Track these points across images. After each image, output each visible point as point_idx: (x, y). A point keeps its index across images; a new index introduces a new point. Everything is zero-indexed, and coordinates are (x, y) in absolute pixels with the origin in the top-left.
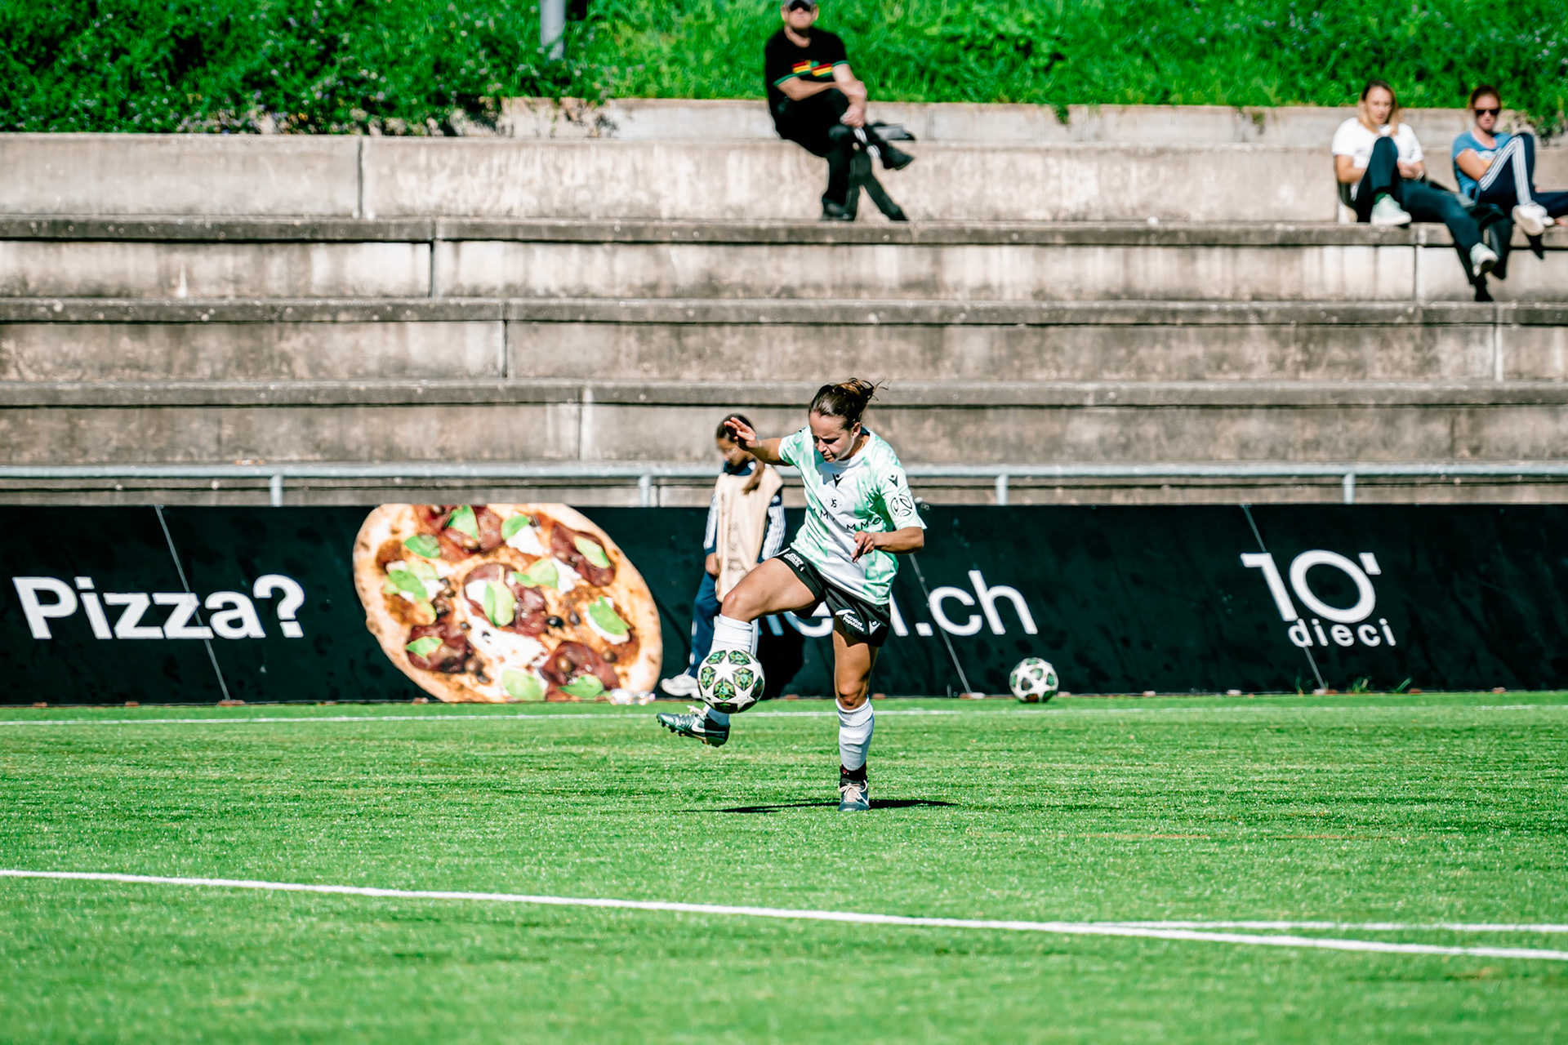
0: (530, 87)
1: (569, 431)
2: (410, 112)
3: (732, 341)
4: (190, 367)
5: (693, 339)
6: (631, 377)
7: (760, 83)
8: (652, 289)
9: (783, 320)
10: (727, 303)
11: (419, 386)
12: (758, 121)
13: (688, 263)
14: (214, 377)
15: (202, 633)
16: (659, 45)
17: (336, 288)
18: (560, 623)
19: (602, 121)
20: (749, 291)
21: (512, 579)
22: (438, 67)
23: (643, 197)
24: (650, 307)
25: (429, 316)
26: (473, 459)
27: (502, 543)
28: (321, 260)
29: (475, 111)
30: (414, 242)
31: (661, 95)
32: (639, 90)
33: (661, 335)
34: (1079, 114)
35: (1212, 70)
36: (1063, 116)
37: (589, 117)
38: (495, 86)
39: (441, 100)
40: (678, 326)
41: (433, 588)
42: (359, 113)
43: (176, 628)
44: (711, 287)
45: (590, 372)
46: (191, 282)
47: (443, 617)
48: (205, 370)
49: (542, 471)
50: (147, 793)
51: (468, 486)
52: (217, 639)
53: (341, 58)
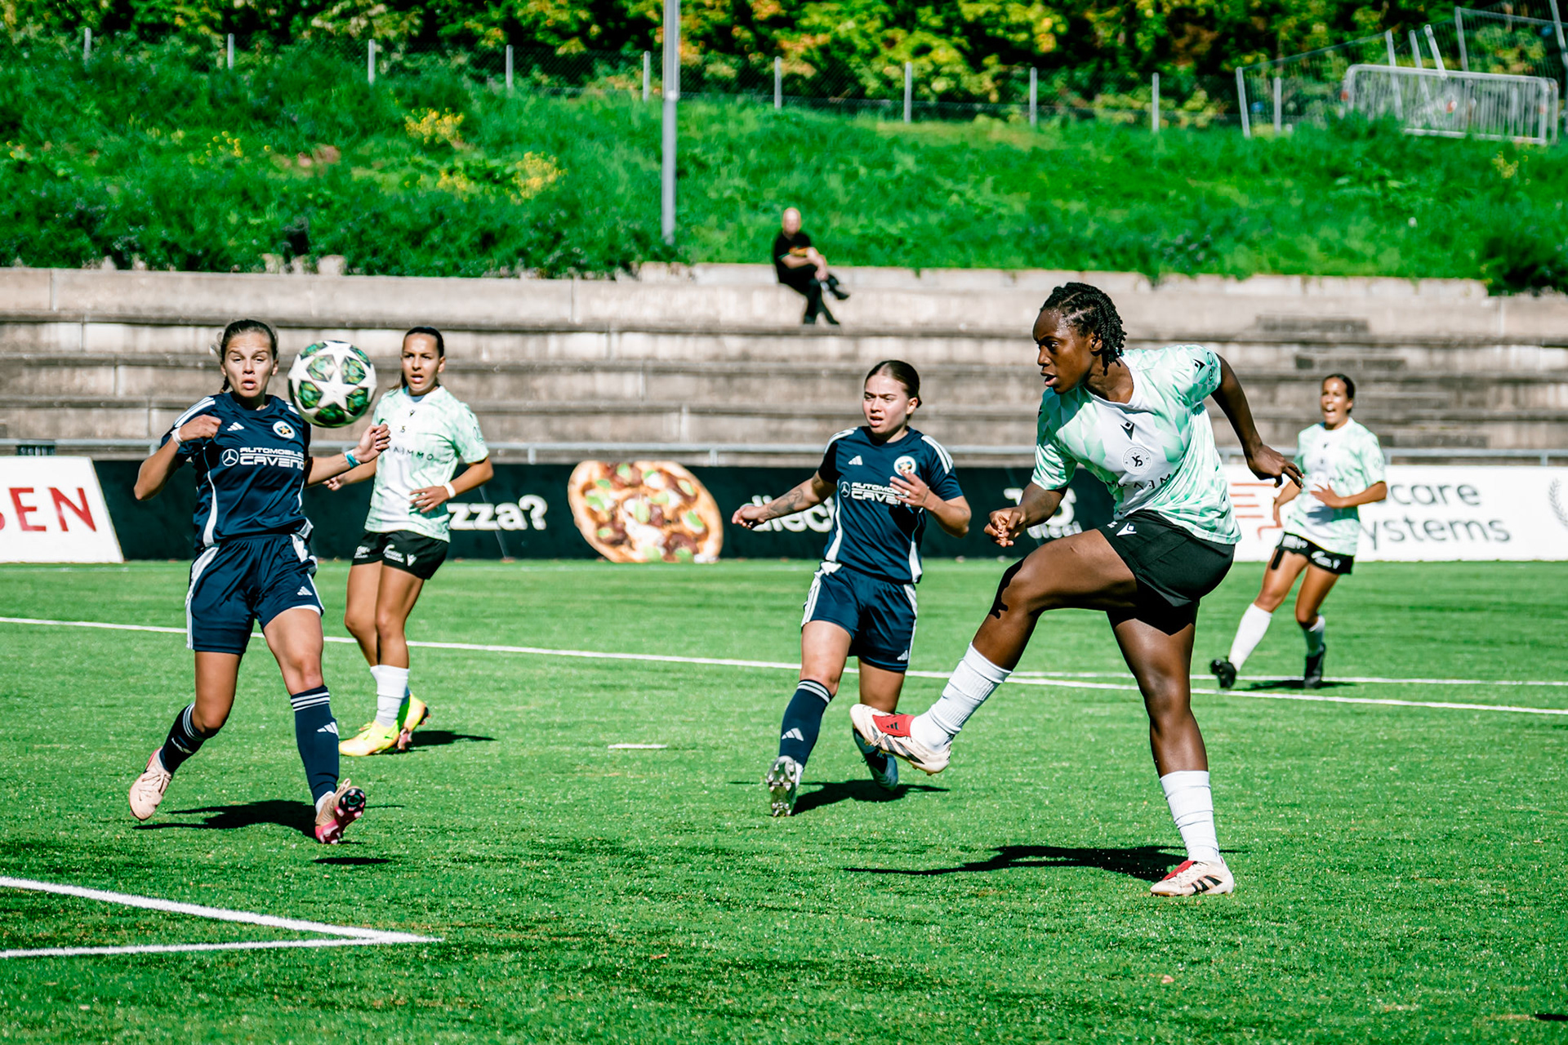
0: (656, 258)
1: (674, 428)
2: (595, 269)
3: (755, 384)
4: (489, 393)
5: (737, 382)
6: (706, 401)
7: (769, 257)
8: (716, 358)
9: (782, 373)
10: (753, 366)
11: (602, 404)
12: (768, 274)
13: (734, 345)
14: (503, 398)
15: (493, 526)
16: (719, 238)
17: (561, 356)
18: (669, 522)
19: (691, 275)
20: (763, 359)
21: (647, 500)
22: (612, 248)
23: (711, 313)
24: (715, 366)
25: (608, 369)
26: (628, 440)
27: (641, 483)
28: (554, 343)
29: (627, 267)
30: (601, 332)
31: (720, 261)
32: (710, 260)
33: (721, 382)
34: (926, 273)
35: (992, 253)
36: (918, 274)
37: (684, 271)
38: (639, 257)
39: (611, 264)
40: (729, 376)
41: (609, 505)
42: (572, 270)
43: (483, 524)
44: (745, 357)
45: (684, 398)
46: (491, 352)
47: (614, 518)
48: (495, 395)
49: (661, 447)
50: (470, 604)
51: (627, 454)
52: (503, 531)
53: (564, 243)
